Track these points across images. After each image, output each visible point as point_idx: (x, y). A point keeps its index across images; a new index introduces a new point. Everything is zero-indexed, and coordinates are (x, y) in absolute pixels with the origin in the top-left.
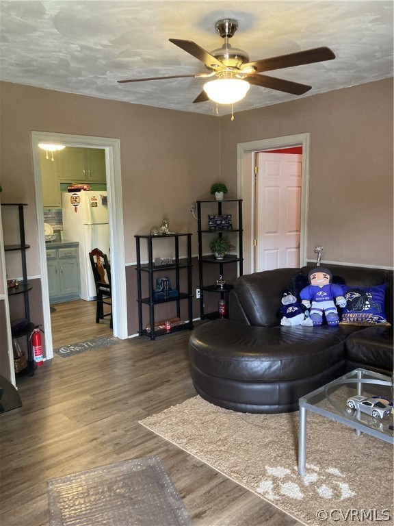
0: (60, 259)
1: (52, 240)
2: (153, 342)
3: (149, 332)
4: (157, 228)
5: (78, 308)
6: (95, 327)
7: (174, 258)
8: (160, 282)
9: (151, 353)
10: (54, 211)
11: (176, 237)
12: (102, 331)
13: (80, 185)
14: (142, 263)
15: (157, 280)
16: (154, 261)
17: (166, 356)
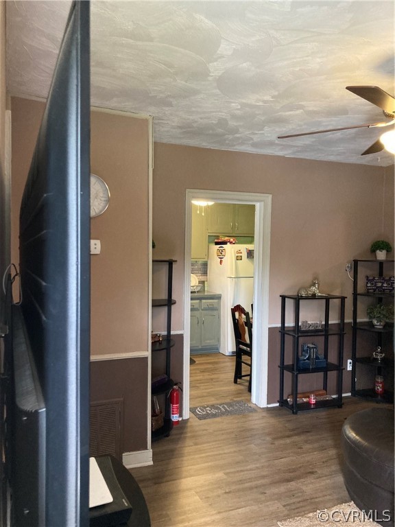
0: (202, 310)
1: (196, 290)
2: (294, 417)
3: (291, 403)
4: (306, 288)
5: (216, 363)
6: (233, 387)
7: (324, 323)
8: (305, 348)
9: (293, 430)
10: (200, 262)
11: (328, 300)
12: (240, 393)
13: (226, 238)
14: (286, 325)
15: (303, 347)
16: (300, 324)
17: (310, 438)
